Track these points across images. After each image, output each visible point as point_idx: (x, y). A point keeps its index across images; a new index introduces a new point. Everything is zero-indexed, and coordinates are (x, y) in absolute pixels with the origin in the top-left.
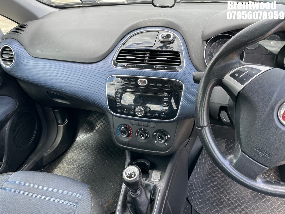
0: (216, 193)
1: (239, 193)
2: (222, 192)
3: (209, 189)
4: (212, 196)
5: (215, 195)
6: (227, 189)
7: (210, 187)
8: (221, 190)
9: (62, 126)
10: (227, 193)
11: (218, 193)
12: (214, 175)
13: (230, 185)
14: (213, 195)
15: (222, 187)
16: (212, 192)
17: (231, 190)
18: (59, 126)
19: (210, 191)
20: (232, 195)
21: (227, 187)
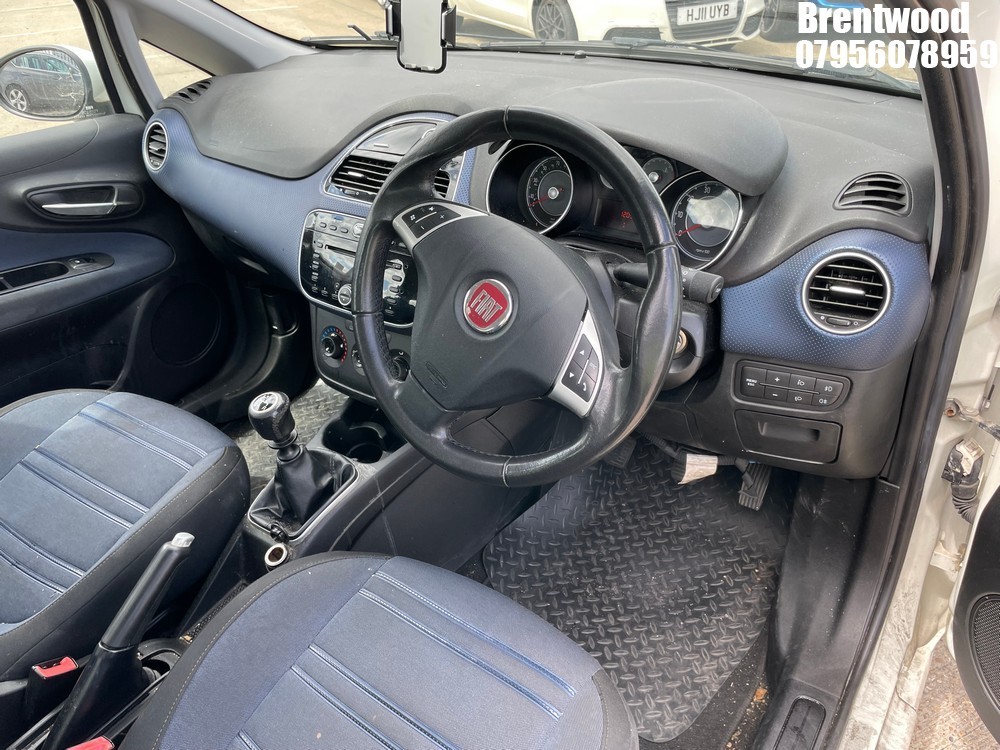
0: (577, 572)
1: (637, 587)
2: (592, 575)
3: (562, 558)
4: (561, 575)
5: (571, 576)
6: (610, 571)
7: (571, 557)
8: (594, 570)
9: (280, 338)
10: (604, 580)
11: (580, 575)
12: (599, 534)
13: (625, 566)
14: (564, 574)
15: (602, 565)
16: (565, 568)
17: (621, 577)
18: (274, 336)
19: (562, 564)
20: (614, 589)
21: (612, 568)
